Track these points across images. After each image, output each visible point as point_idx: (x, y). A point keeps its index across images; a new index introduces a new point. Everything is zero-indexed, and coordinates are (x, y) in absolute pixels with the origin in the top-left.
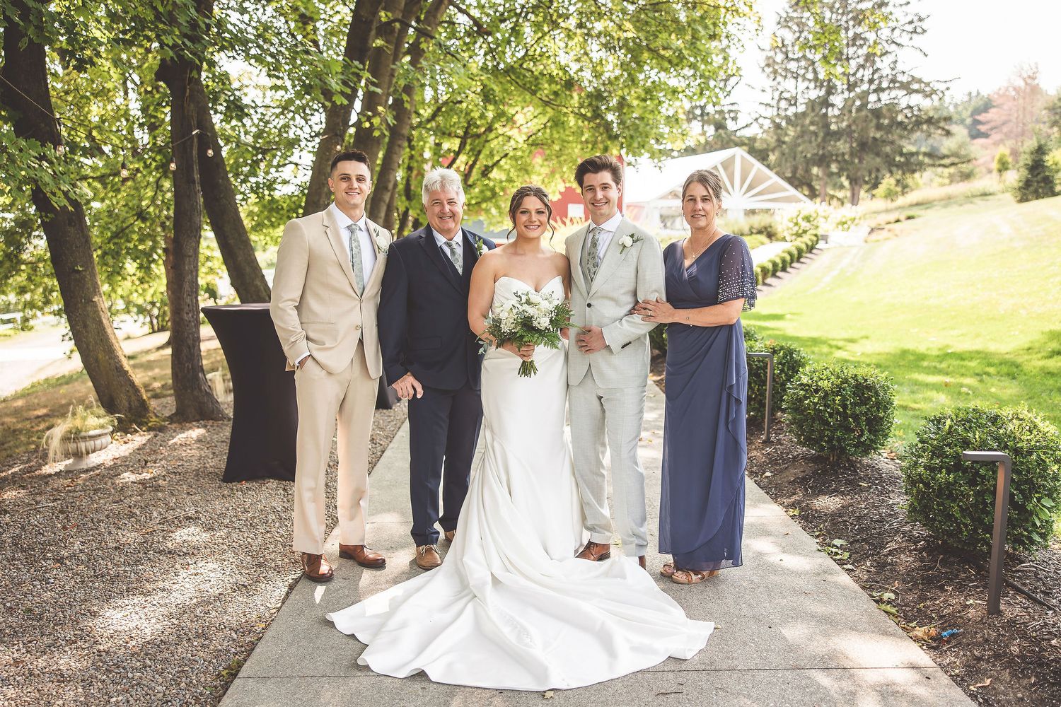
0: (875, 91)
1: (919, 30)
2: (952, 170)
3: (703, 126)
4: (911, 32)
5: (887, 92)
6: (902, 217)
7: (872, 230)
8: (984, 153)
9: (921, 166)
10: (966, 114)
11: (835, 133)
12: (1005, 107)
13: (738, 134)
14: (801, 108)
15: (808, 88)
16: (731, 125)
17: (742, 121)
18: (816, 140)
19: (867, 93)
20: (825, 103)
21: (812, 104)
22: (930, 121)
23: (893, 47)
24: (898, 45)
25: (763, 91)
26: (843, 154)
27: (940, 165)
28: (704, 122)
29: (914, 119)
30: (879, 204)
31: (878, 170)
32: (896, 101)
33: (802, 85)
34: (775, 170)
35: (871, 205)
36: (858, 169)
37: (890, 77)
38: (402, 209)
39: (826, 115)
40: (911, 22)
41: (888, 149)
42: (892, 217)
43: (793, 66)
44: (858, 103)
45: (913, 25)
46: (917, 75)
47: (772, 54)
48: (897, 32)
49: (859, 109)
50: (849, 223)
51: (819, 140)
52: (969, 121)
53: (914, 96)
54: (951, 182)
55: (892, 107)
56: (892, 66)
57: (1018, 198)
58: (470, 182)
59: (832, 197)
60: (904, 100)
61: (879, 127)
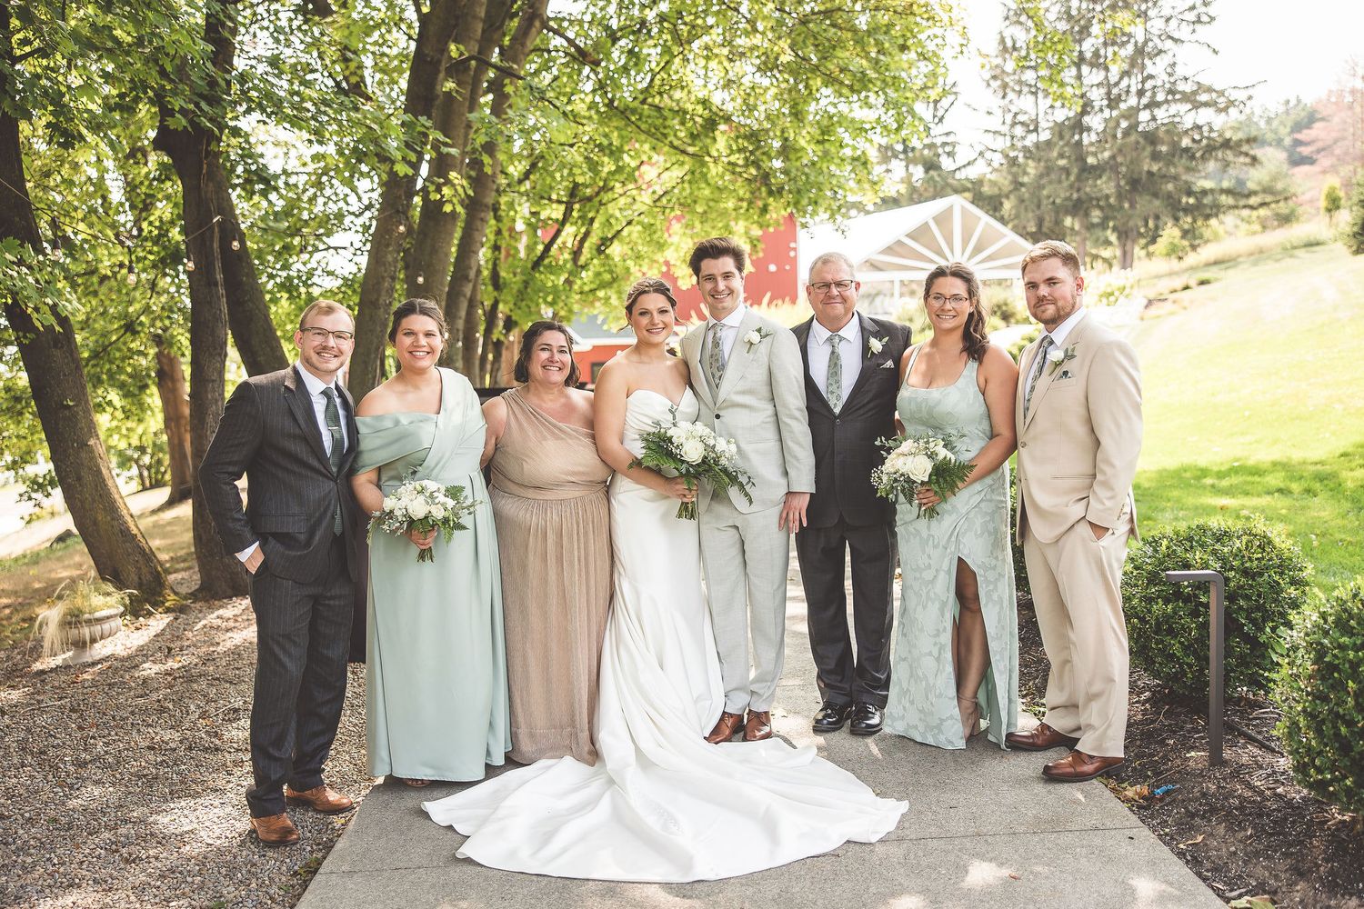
0: (1147, 107)
1: (1205, 18)
2: (1263, 212)
3: (907, 167)
4: (1193, 23)
5: (1165, 106)
6: (1192, 283)
7: (1150, 303)
8: (1310, 185)
9: (1216, 210)
10: (1284, 131)
11: (1093, 167)
12: (1336, 120)
13: (958, 175)
14: (1045, 136)
15: (1052, 107)
16: (946, 163)
17: (961, 158)
18: (1067, 179)
19: (1137, 110)
20: (1078, 126)
21: (1059, 130)
22: (1226, 144)
23: (1169, 44)
24: (1176, 41)
25: (989, 113)
26: (1107, 197)
27: (1245, 207)
28: (909, 162)
29: (1205, 142)
30: (1160, 265)
31: (1157, 217)
32: (1177, 119)
33: (1044, 103)
34: (1010, 225)
35: (1152, 266)
36: (1130, 217)
37: (1167, 86)
38: (487, 303)
39: (1079, 143)
40: (1193, 8)
41: (1170, 187)
42: (1178, 283)
43: (1029, 76)
44: (1124, 124)
45: (1195, 12)
46: (1205, 81)
47: (999, 61)
48: (1173, 23)
49: (1126, 133)
50: (1117, 293)
51: (1072, 178)
52: (1288, 141)
53: (1202, 111)
54: (1264, 227)
55: (1172, 127)
56: (1169, 70)
57: (1354, 248)
58: (582, 260)
59: (1096, 257)
60: (1188, 117)
61: (1156, 156)
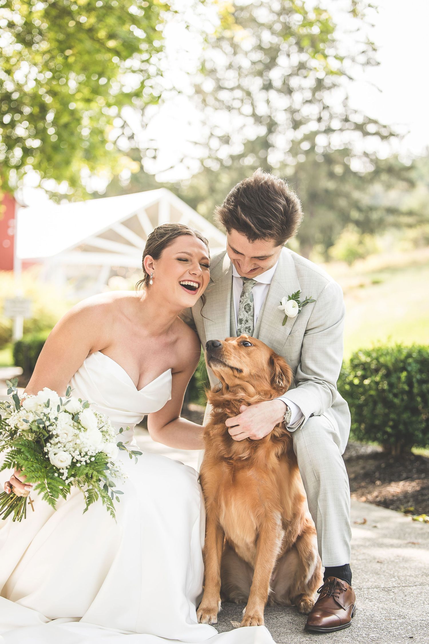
4: (365, 64)
6: (366, 283)
22: (390, 170)
23: (343, 79)
24: (349, 78)
31: (332, 227)
32: (350, 146)
37: (342, 116)
40: (364, 52)
41: (343, 202)
42: (355, 282)
44: (305, 145)
45: (367, 55)
49: (307, 153)
53: (370, 139)
56: (343, 102)
60: (359, 145)
61: (332, 175)
